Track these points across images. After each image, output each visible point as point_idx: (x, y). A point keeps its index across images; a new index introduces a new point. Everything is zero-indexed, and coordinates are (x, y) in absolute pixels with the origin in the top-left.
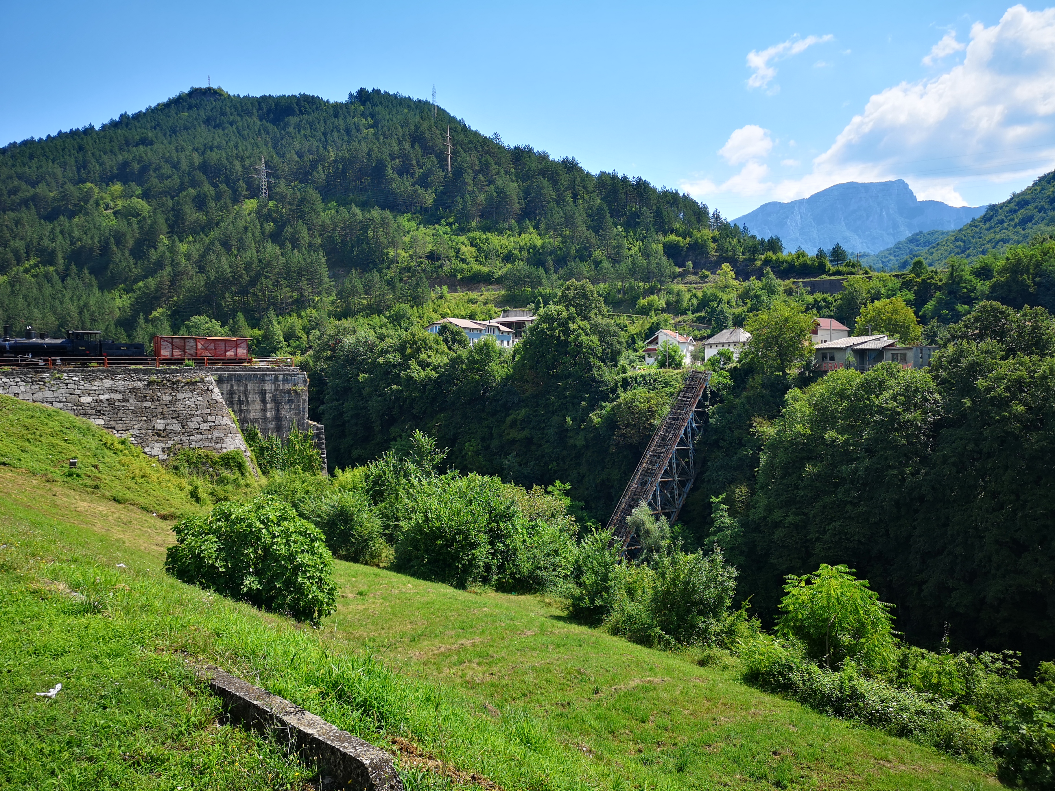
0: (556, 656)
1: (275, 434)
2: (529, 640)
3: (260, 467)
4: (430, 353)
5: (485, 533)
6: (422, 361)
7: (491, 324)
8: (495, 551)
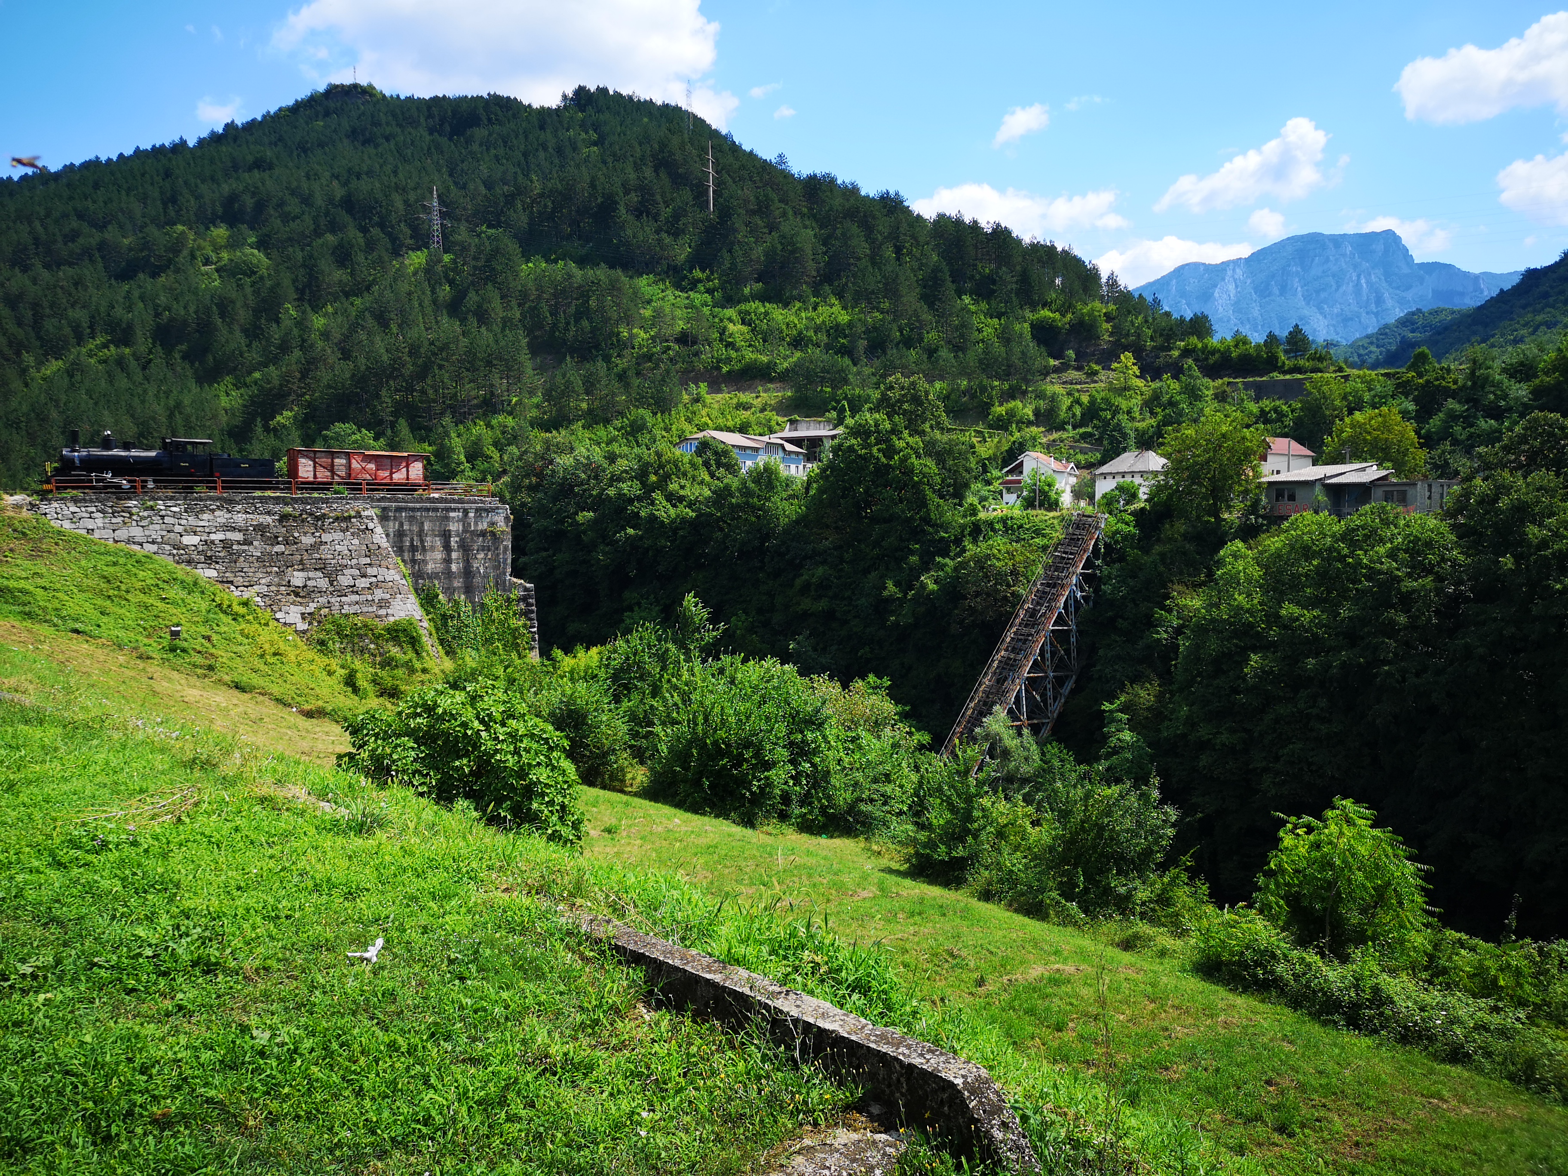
0: (912, 929)
1: (463, 597)
2: (868, 905)
3: (442, 644)
4: (683, 482)
5: (784, 747)
6: (671, 494)
7: (772, 441)
8: (797, 773)
